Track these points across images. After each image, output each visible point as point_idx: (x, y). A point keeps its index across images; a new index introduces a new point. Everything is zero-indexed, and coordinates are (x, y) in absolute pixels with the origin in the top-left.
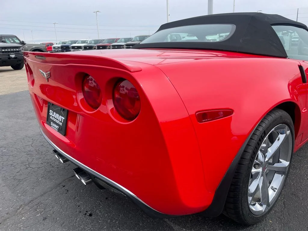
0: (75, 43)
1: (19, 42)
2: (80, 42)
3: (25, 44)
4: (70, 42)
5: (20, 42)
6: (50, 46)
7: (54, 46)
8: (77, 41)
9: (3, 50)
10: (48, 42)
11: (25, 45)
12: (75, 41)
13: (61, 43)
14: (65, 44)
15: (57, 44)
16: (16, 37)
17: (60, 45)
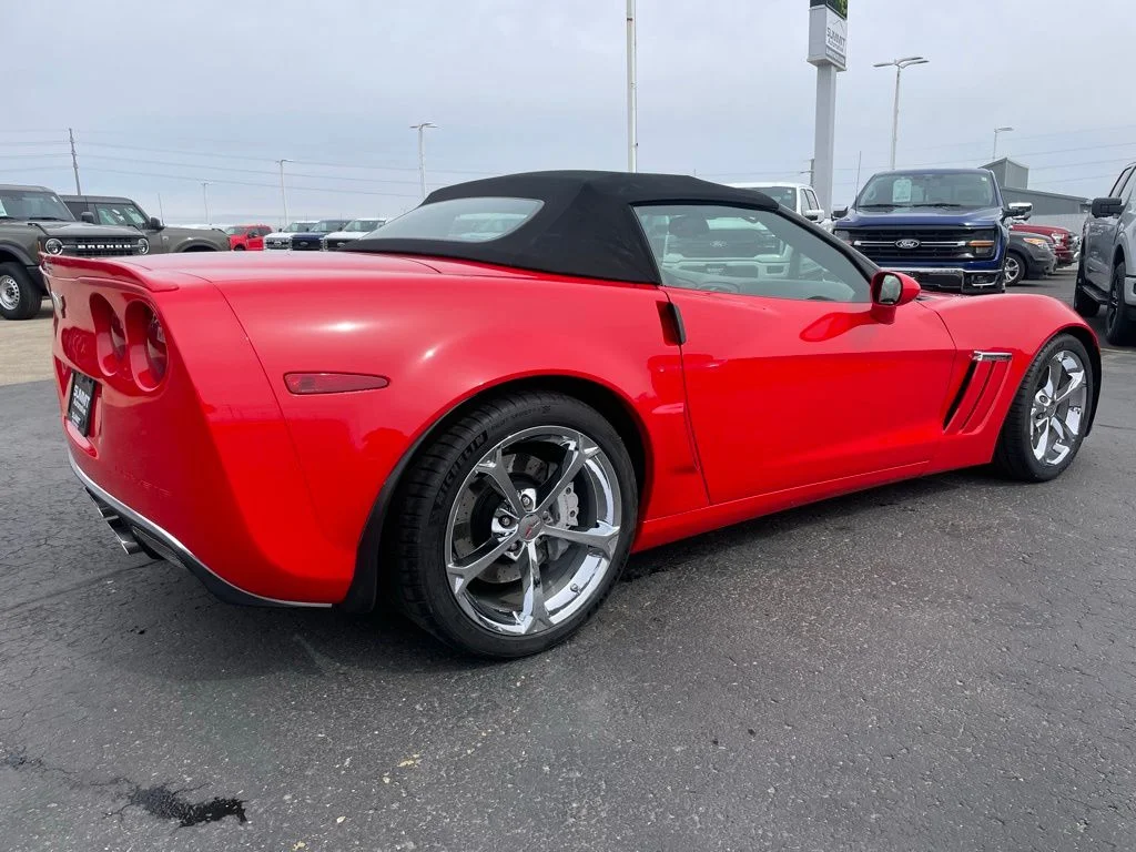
0: (340, 230)
1: (142, 221)
2: (358, 226)
3: (160, 229)
4: (324, 227)
5: (147, 222)
6: (258, 237)
7: (269, 236)
8: (348, 222)
9: (80, 247)
10: (254, 224)
11: (162, 233)
12: (341, 222)
13: (295, 227)
14: (308, 230)
15: (280, 230)
16: (134, 205)
17: (289, 236)
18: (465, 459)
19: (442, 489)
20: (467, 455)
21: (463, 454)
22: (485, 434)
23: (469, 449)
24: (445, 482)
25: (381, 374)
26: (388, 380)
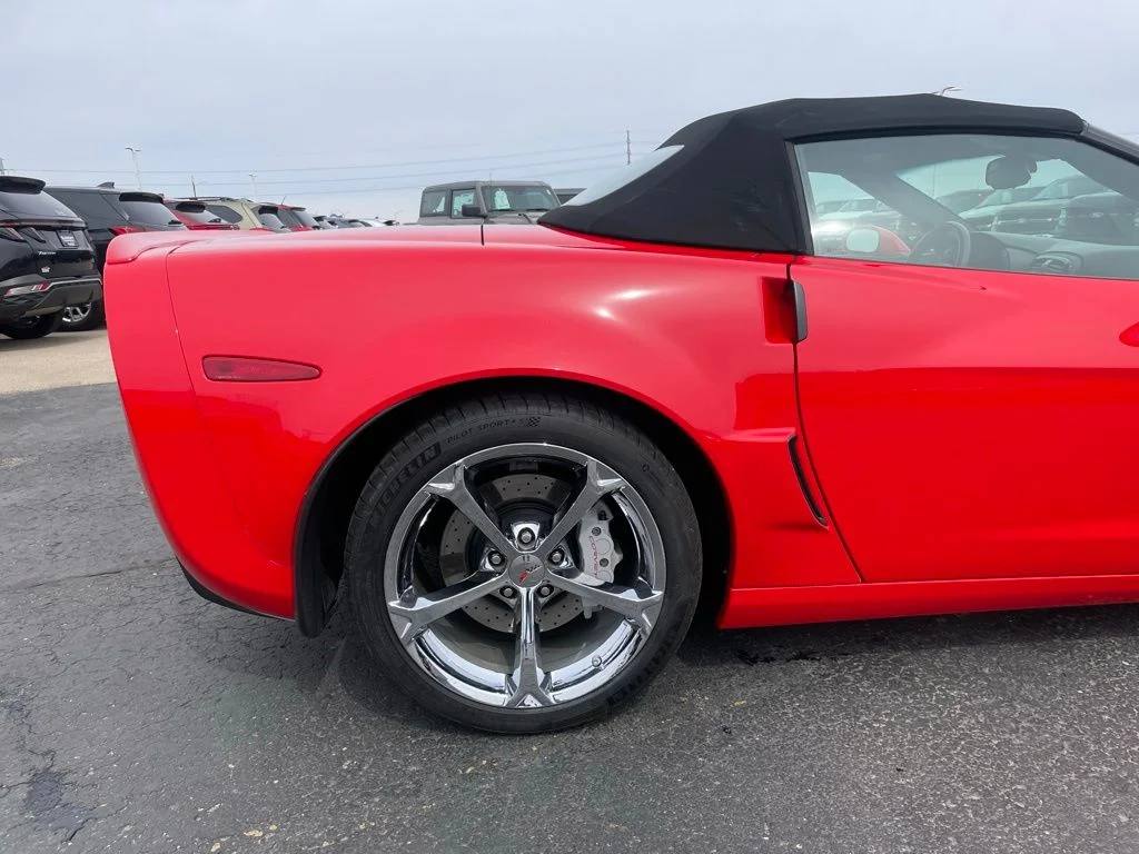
18: (409, 475)
19: (377, 509)
20: (411, 470)
21: (406, 469)
22: (437, 447)
23: (414, 463)
24: (381, 501)
25: (315, 363)
26: (321, 371)
